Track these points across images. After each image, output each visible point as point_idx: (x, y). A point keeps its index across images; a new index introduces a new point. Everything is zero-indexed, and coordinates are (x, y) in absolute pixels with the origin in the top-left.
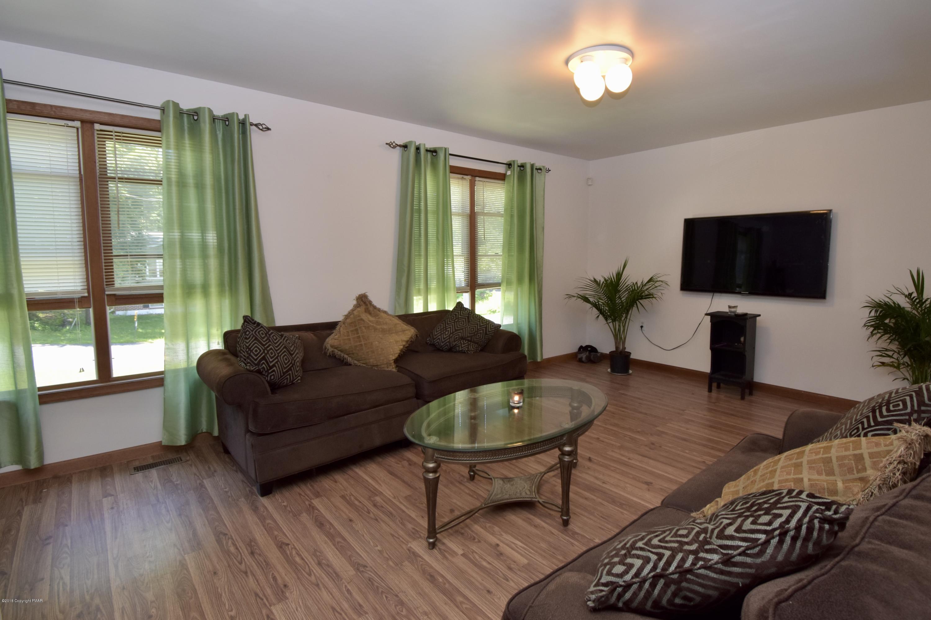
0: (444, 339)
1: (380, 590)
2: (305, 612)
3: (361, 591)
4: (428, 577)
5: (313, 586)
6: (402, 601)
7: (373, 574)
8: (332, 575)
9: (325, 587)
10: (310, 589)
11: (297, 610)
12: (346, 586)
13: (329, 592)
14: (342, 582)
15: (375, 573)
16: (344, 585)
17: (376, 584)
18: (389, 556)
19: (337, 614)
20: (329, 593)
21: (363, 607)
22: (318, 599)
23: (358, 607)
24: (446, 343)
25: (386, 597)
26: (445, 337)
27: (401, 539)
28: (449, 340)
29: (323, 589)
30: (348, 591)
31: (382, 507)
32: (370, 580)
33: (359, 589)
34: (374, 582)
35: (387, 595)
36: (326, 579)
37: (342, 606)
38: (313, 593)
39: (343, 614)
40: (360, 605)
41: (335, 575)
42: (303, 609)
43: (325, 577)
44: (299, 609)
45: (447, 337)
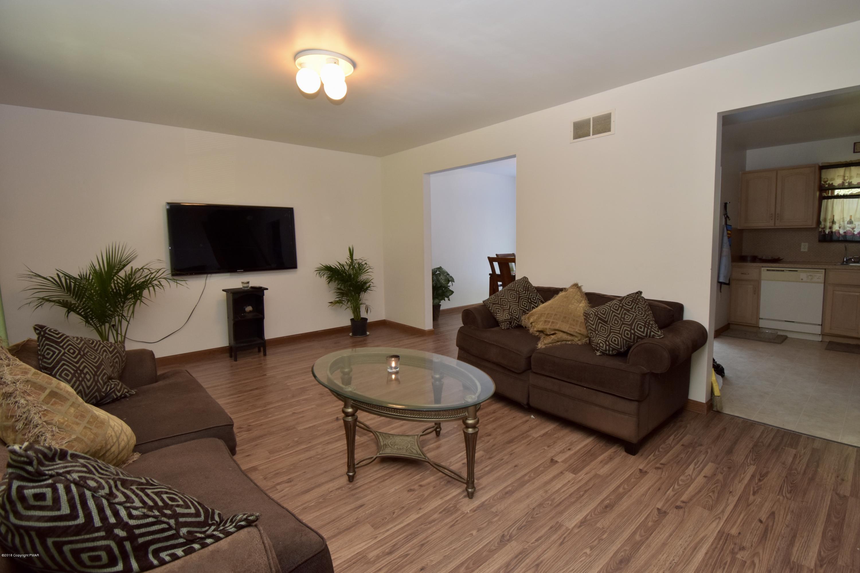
0: (88, 388)
1: (530, 519)
2: (573, 563)
3: (535, 531)
4: (508, 495)
5: (539, 570)
6: (538, 505)
7: (511, 528)
8: (520, 558)
9: (538, 558)
10: (544, 569)
11: (573, 570)
12: (532, 544)
13: (543, 553)
14: (528, 548)
15: (511, 527)
16: (531, 545)
17: (524, 523)
18: (485, 523)
19: (566, 540)
20: (545, 553)
21: (552, 525)
22: (555, 558)
23: (554, 529)
24: (94, 393)
25: (537, 514)
26: (89, 384)
27: (458, 518)
28: (96, 387)
29: (541, 559)
30: (537, 540)
31: (394, 546)
32: (521, 529)
33: (533, 533)
34: (523, 525)
35: (535, 514)
36: (528, 561)
37: (556, 539)
38: (548, 565)
39: (564, 536)
40: (551, 528)
41: (520, 556)
42: (570, 566)
43: (525, 562)
44: (571, 569)
45: (92, 383)
